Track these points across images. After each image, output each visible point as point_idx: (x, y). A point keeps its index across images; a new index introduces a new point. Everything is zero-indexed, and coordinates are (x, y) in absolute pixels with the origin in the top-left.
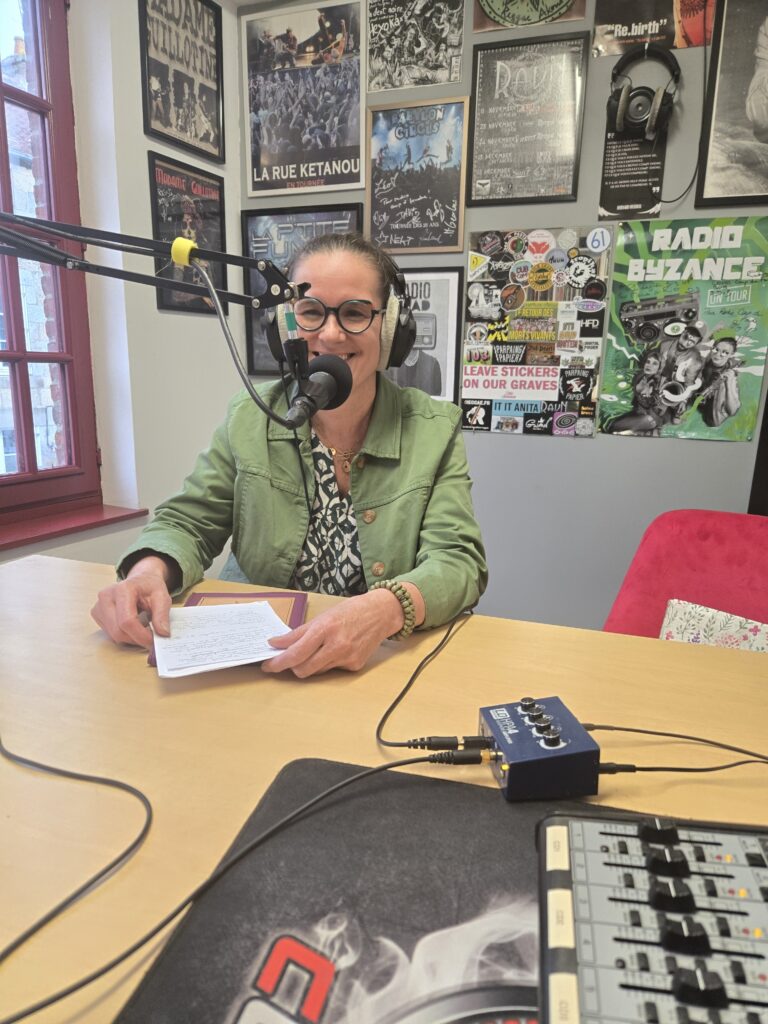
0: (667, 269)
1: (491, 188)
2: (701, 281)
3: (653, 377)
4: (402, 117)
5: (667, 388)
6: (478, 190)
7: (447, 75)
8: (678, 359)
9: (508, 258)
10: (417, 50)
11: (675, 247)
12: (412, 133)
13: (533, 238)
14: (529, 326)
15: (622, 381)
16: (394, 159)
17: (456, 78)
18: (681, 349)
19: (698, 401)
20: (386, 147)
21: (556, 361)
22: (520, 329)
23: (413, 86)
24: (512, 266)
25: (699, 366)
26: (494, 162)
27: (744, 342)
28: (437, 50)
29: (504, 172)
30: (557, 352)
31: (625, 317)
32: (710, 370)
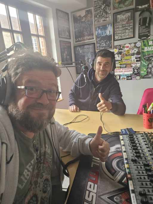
0: (152, 48)
1: (118, 38)
3: (150, 68)
4: (101, 27)
9: (122, 49)
12: (103, 30)
13: (126, 45)
14: (126, 61)
15: (144, 69)
17: (110, 19)
20: (98, 33)
21: (132, 66)
23: (103, 22)
26: (118, 33)
28: (107, 15)
30: (132, 65)
31: (144, 57)
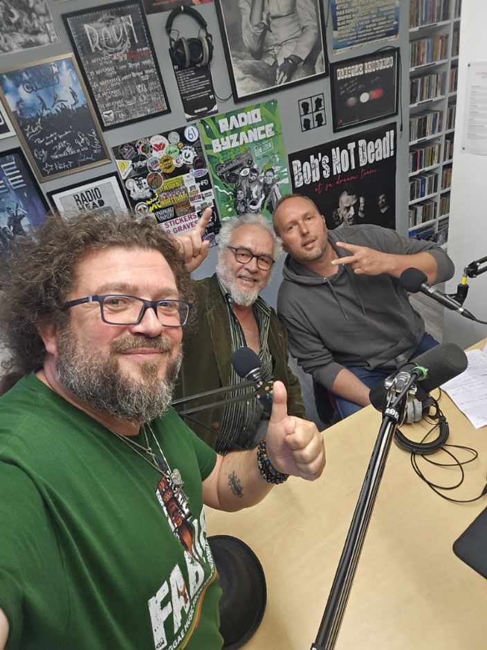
0: (231, 141)
1: (115, 116)
2: (249, 143)
3: (243, 201)
4: (25, 75)
5: (251, 204)
6: (106, 119)
7: (48, 38)
8: (251, 187)
9: (143, 158)
10: (13, 20)
11: (231, 128)
12: (38, 86)
13: (153, 142)
14: (170, 195)
15: (228, 208)
16: (32, 108)
17: (55, 39)
18: (251, 182)
19: (266, 205)
20: (21, 101)
21: (193, 209)
22: (166, 199)
23: (22, 50)
24: (148, 163)
25: (261, 187)
26: (109, 97)
27: (277, 169)
28: (30, 18)
29: (120, 103)
30: (192, 205)
31: (219, 173)
32: (266, 188)
